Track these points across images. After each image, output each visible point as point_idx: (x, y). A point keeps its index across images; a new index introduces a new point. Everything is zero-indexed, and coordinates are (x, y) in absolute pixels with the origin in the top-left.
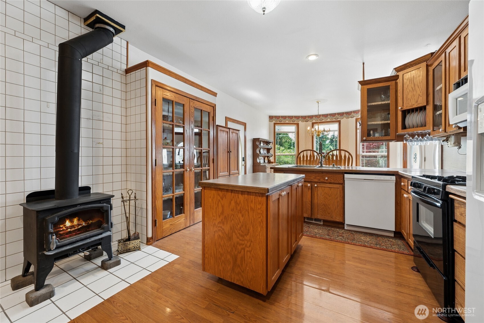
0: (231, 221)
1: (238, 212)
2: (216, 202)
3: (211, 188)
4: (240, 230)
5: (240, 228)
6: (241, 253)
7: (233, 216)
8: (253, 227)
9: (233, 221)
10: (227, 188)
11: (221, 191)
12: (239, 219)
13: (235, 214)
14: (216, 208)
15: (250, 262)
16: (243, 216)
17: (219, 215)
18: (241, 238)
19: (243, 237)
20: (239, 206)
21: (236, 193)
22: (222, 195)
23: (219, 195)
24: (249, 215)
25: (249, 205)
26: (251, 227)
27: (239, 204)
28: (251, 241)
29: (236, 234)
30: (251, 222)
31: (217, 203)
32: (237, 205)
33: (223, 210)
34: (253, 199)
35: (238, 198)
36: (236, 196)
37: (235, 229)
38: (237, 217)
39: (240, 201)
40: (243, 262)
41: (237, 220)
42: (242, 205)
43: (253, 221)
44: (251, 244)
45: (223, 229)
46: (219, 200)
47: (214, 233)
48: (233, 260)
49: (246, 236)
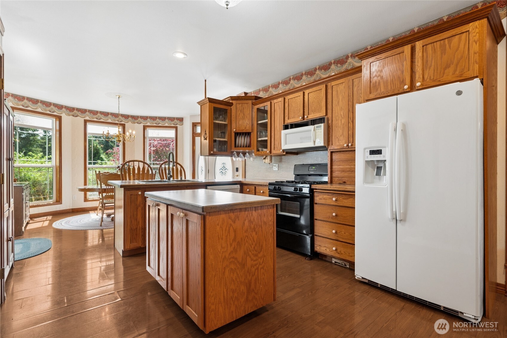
0: (245, 245)
1: (252, 231)
2: (226, 229)
3: (219, 212)
4: (254, 251)
5: (254, 248)
6: (255, 275)
7: (247, 237)
8: (265, 241)
9: (247, 243)
10: (239, 208)
11: (233, 213)
12: (253, 238)
13: (249, 234)
14: (227, 236)
15: (263, 278)
16: (256, 234)
17: (231, 243)
18: (255, 259)
19: (257, 256)
20: (252, 224)
21: (250, 210)
22: (235, 218)
23: (230, 218)
24: (262, 231)
25: (263, 219)
26: (265, 242)
27: (253, 222)
28: (264, 256)
29: (250, 257)
30: (264, 236)
31: (228, 229)
32: (251, 224)
33: (235, 236)
34: (265, 213)
35: (252, 215)
36: (249, 213)
37: (249, 252)
38: (251, 237)
39: (254, 219)
40: (257, 282)
41: (251, 240)
42: (255, 223)
43: (265, 235)
44: (264, 259)
45: (236, 259)
46: (231, 225)
47: (223, 270)
48: (247, 288)
49: (260, 254)
